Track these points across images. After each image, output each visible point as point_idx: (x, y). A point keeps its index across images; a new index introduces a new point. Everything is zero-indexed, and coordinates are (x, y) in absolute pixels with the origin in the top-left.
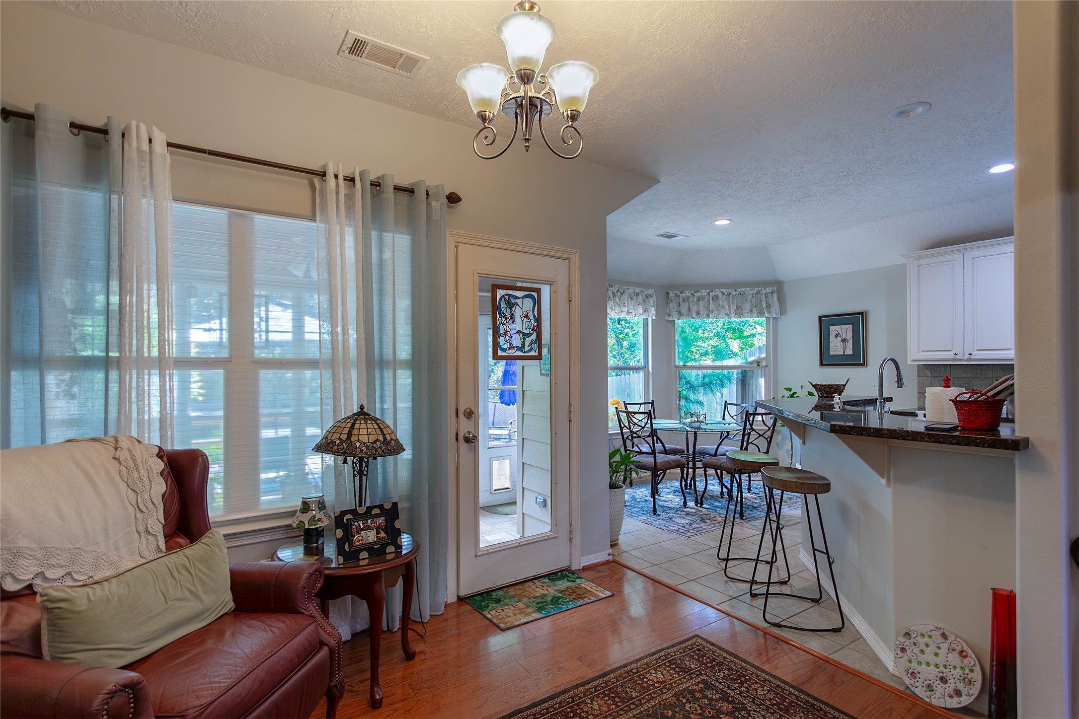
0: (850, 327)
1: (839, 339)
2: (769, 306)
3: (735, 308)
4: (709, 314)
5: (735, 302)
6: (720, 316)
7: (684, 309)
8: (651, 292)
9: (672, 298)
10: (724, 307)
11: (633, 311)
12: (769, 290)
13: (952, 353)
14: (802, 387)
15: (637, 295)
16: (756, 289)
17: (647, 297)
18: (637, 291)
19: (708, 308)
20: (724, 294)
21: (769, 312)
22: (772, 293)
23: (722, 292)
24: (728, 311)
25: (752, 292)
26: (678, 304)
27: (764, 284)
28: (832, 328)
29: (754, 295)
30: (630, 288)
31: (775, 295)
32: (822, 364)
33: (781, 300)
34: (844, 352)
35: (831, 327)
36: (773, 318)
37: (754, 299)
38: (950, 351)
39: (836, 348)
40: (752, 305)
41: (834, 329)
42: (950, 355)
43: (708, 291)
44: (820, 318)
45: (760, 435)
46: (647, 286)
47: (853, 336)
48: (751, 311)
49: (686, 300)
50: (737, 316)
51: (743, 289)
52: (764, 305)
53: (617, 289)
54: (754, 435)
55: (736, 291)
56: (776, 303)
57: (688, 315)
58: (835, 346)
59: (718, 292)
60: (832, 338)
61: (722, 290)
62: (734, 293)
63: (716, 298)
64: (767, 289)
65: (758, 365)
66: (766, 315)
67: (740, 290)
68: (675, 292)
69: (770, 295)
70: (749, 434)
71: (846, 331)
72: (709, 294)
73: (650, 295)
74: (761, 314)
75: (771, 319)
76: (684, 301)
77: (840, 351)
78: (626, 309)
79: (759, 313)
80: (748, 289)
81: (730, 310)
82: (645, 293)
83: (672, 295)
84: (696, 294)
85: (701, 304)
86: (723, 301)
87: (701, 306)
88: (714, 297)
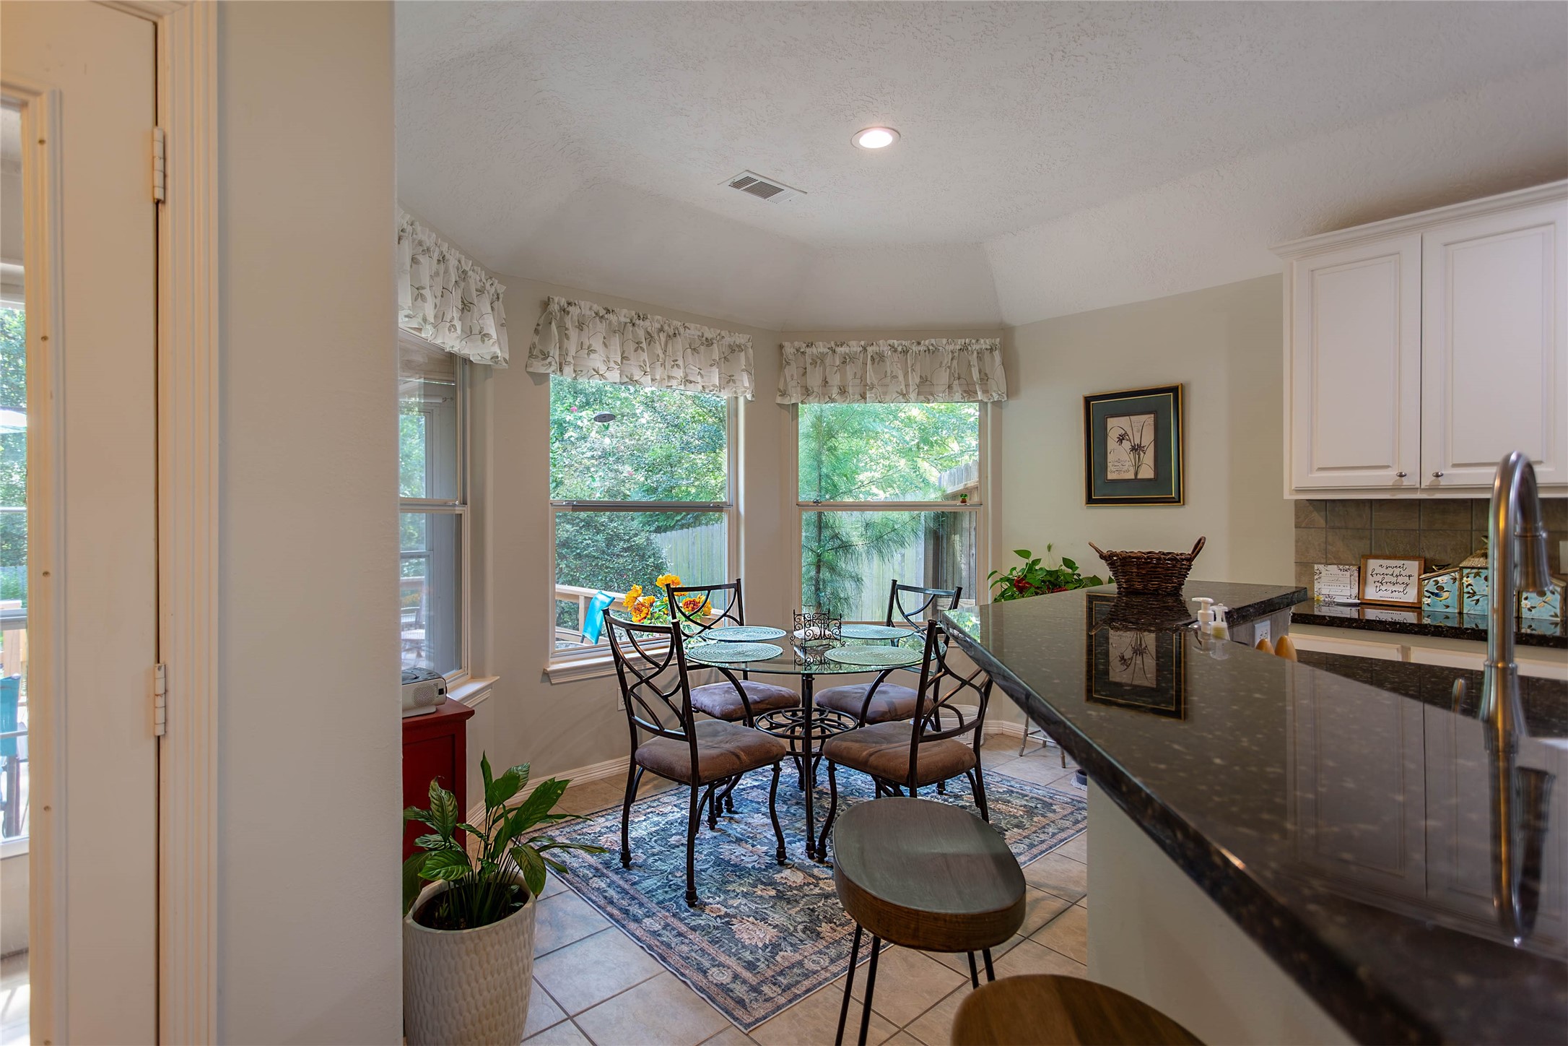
0: (1148, 419)
1: (1126, 445)
2: (984, 378)
3: (917, 380)
4: (865, 393)
5: (918, 368)
6: (888, 398)
7: (814, 380)
8: (741, 339)
9: (790, 357)
10: (896, 377)
11: (699, 379)
12: (984, 344)
13: (1392, 473)
14: (1049, 548)
15: (709, 343)
16: (961, 342)
17: (733, 351)
18: (709, 335)
19: (863, 379)
20: (896, 351)
21: (985, 392)
22: (991, 350)
23: (892, 346)
24: (903, 387)
25: (951, 347)
26: (802, 371)
27: (977, 331)
28: (1111, 422)
29: (956, 354)
30: (692, 326)
31: (997, 354)
32: (1090, 500)
33: (1009, 366)
34: (1136, 474)
35: (1109, 420)
36: (993, 403)
37: (955, 362)
38: (1388, 467)
39: (1120, 464)
40: (951, 375)
41: (1116, 425)
42: (1386, 478)
43: (862, 343)
44: (1088, 400)
45: (964, 683)
46: (733, 327)
47: (1156, 440)
48: (950, 387)
49: (819, 362)
50: (922, 398)
51: (933, 341)
52: (976, 376)
53: (657, 326)
54: (947, 684)
55: (919, 343)
56: (998, 372)
57: (824, 395)
58: (1119, 461)
59: (883, 346)
60: (1112, 443)
61: (891, 342)
62: (915, 348)
63: (879, 358)
64: (982, 341)
65: (964, 501)
66: (980, 396)
67: (927, 342)
68: (796, 344)
69: (987, 355)
70: (937, 681)
71: (1141, 427)
72: (865, 349)
73: (739, 346)
74: (969, 394)
75: (989, 405)
76: (814, 363)
77: (1128, 471)
78: (679, 373)
79: (965, 392)
80: (944, 341)
81: (907, 386)
82: (728, 340)
83: (789, 349)
84: (839, 350)
85: (850, 370)
86: (893, 365)
87: (850, 375)
88: (875, 356)
